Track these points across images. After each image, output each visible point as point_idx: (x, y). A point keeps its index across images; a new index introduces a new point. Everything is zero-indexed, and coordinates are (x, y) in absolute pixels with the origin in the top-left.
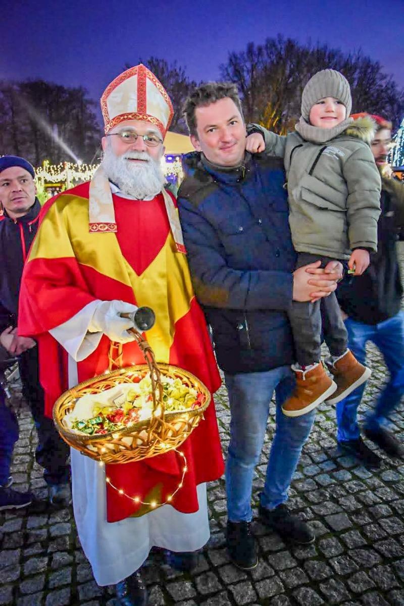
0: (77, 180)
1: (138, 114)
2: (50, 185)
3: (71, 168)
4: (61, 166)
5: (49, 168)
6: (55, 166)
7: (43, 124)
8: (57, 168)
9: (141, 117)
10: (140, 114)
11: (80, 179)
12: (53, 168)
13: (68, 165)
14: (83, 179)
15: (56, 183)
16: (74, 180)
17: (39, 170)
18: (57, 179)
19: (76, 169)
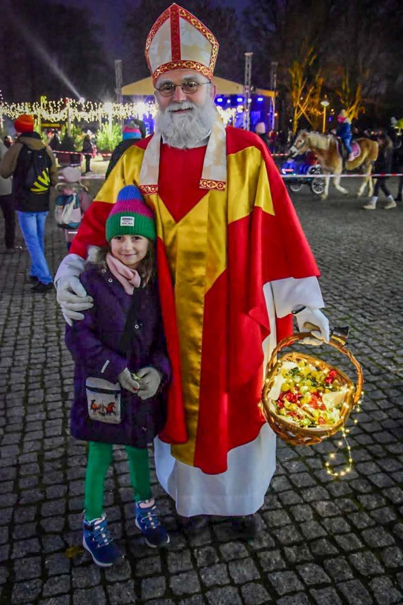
0: (79, 120)
1: (172, 64)
2: (47, 125)
3: (73, 106)
4: (61, 103)
5: (47, 105)
6: (54, 102)
7: (41, 50)
8: (57, 105)
9: (175, 65)
10: (175, 63)
11: (82, 119)
12: (52, 105)
13: (70, 102)
14: (86, 119)
15: (55, 123)
16: (76, 119)
17: (35, 106)
18: (56, 119)
19: (79, 108)
